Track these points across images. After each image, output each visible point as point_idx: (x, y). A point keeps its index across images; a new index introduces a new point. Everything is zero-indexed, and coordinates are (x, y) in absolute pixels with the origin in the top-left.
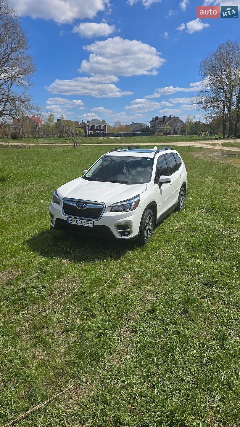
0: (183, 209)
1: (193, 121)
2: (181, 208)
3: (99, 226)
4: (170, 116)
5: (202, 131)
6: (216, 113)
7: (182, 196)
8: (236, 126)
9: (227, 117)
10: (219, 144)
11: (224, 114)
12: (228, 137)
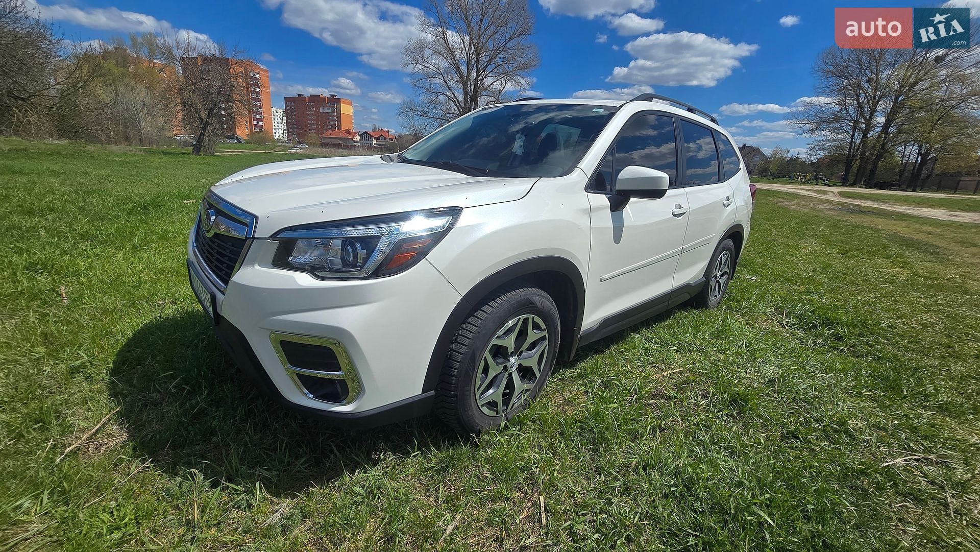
0: (719, 303)
1: (785, 156)
2: (713, 299)
4: (745, 145)
5: (799, 172)
6: (835, 141)
7: (722, 265)
8: (875, 167)
9: (858, 149)
10: (833, 192)
11: (851, 143)
12: (852, 185)
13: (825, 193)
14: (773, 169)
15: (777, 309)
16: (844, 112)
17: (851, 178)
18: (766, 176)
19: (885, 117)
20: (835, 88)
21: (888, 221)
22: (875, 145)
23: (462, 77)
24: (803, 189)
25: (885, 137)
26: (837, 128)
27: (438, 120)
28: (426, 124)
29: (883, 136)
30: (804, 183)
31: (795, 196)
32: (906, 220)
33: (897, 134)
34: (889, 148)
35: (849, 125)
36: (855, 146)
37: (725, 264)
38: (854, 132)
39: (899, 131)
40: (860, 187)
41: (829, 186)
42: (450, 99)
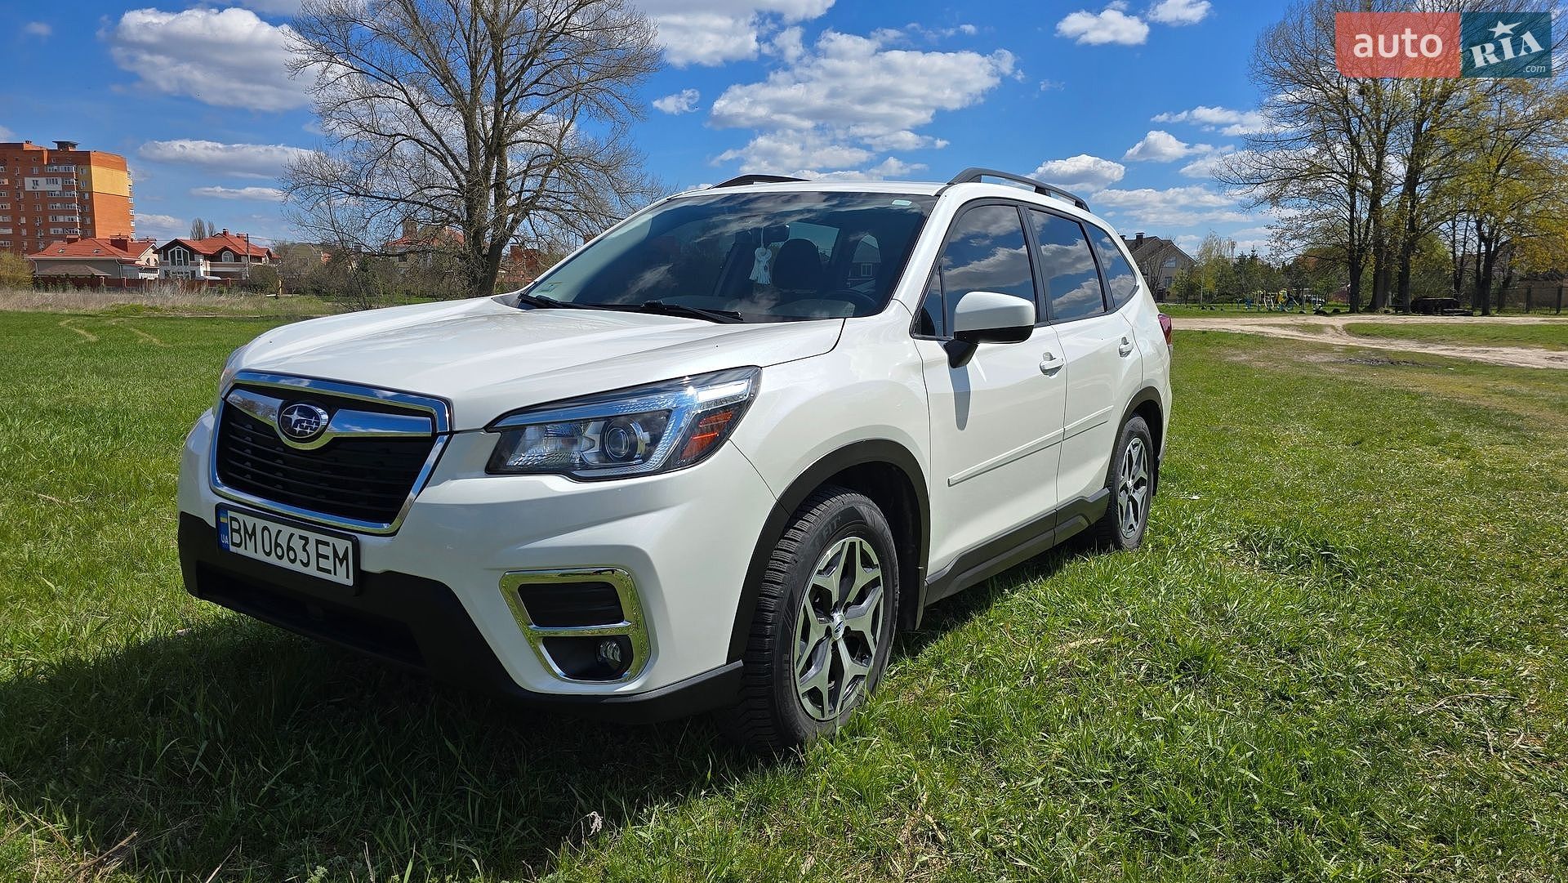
0: (1140, 541)
1: (1227, 254)
2: (1129, 533)
3: (391, 579)
4: (1140, 237)
5: (1263, 289)
6: (1320, 217)
7: (1134, 467)
8: (1406, 268)
9: (1367, 234)
10: (1333, 327)
11: (1352, 220)
12: (1372, 309)
13: (1318, 329)
14: (1209, 285)
15: (1242, 542)
16: (1327, 157)
17: (1367, 294)
18: (1195, 301)
19: (1405, 164)
20: (1302, 107)
21: (1439, 378)
22: (1397, 223)
23: (459, 96)
24: (1274, 325)
25: (1412, 206)
26: (1319, 191)
27: (401, 205)
28: (368, 215)
29: (1409, 204)
30: (1276, 312)
31: (1259, 340)
32: (1472, 374)
33: (1433, 198)
34: (1424, 229)
35: (1342, 183)
36: (1359, 228)
37: (1138, 463)
38: (1353, 197)
39: (1436, 193)
40: (1386, 312)
41: (1325, 314)
42: (430, 151)
